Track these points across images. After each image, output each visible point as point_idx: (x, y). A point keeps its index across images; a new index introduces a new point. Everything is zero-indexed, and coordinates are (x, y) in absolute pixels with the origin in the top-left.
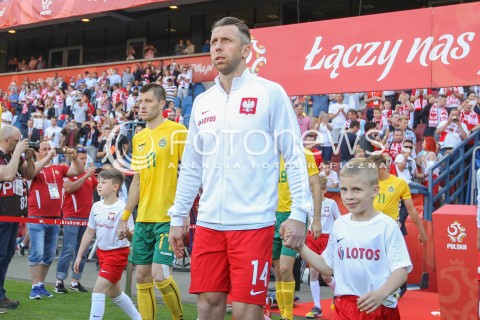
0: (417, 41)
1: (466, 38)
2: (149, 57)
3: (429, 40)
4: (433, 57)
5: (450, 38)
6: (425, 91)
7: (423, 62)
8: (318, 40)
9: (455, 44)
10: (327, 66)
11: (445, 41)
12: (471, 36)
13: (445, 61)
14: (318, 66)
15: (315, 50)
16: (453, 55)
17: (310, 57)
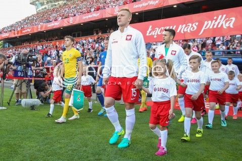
0: (180, 26)
1: (195, 25)
2: (100, 34)
3: (184, 26)
4: (185, 30)
5: (190, 24)
6: (181, 41)
7: (182, 32)
8: (151, 26)
9: (192, 26)
10: (153, 34)
11: (189, 25)
12: (197, 24)
13: (189, 31)
14: (151, 34)
15: (150, 30)
16: (191, 30)
17: (148, 32)
